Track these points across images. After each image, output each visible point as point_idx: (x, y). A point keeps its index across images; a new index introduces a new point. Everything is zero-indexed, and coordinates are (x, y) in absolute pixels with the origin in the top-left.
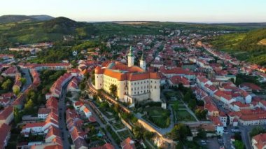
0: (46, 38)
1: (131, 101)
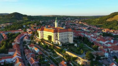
0: (8, 21)
1: (60, 43)
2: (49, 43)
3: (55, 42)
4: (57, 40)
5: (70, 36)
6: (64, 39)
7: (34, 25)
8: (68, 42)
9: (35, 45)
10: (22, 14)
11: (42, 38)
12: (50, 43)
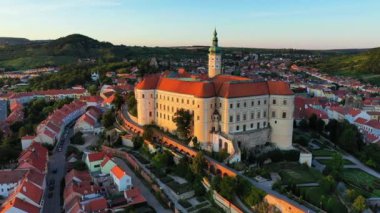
1: (231, 149)
2: (180, 147)
3: (209, 144)
4: (220, 132)
5: (279, 114)
6: (248, 129)
7: (129, 72)
8: (268, 144)
9: (119, 150)
10: (96, 41)
11: (148, 122)
12: (186, 143)
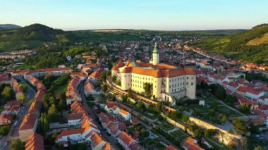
1: (170, 100)
3: (161, 98)
4: (165, 92)
6: (177, 90)
8: (185, 97)
11: (128, 88)
12: (149, 98)
